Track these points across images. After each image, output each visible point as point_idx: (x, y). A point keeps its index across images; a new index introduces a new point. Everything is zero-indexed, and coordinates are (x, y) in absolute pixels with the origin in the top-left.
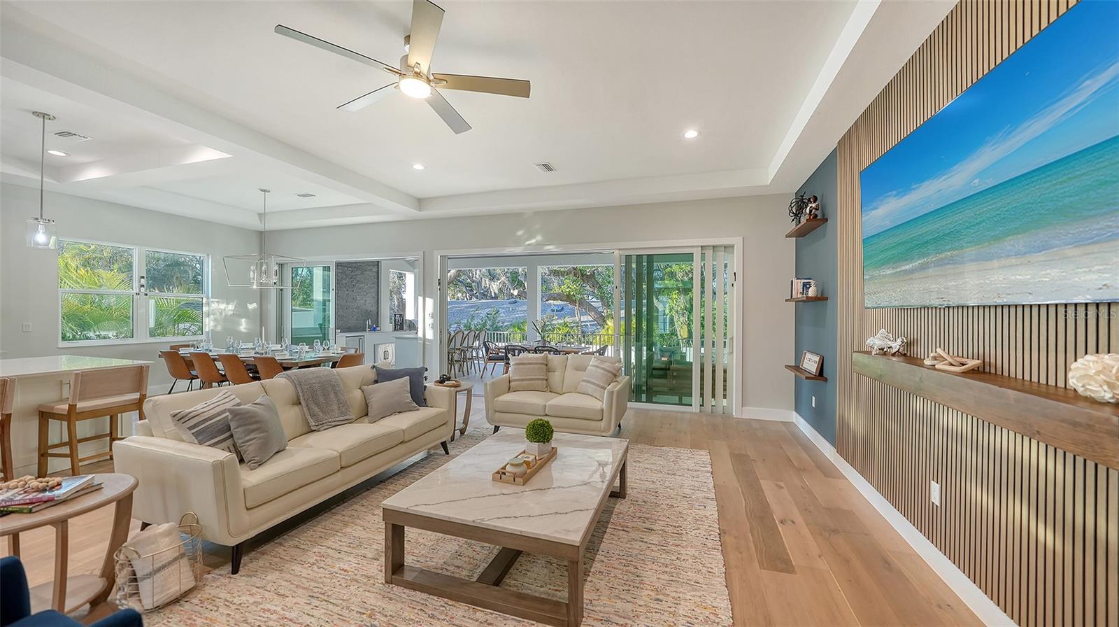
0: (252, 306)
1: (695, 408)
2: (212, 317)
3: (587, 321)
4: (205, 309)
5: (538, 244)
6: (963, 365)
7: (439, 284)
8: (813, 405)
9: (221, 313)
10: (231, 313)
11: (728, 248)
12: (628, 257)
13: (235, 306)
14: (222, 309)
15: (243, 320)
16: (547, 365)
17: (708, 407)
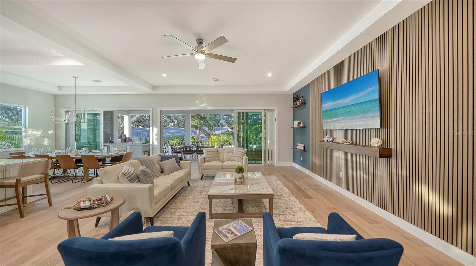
0: (51, 132)
1: (263, 164)
2: (29, 138)
3: (202, 136)
4: (23, 134)
5: (205, 107)
6: (349, 143)
7: (160, 121)
8: (301, 159)
9: (34, 136)
10: (39, 136)
11: (273, 110)
12: (239, 113)
13: (41, 132)
14: (34, 134)
15: (46, 139)
16: (218, 152)
17: (267, 164)
